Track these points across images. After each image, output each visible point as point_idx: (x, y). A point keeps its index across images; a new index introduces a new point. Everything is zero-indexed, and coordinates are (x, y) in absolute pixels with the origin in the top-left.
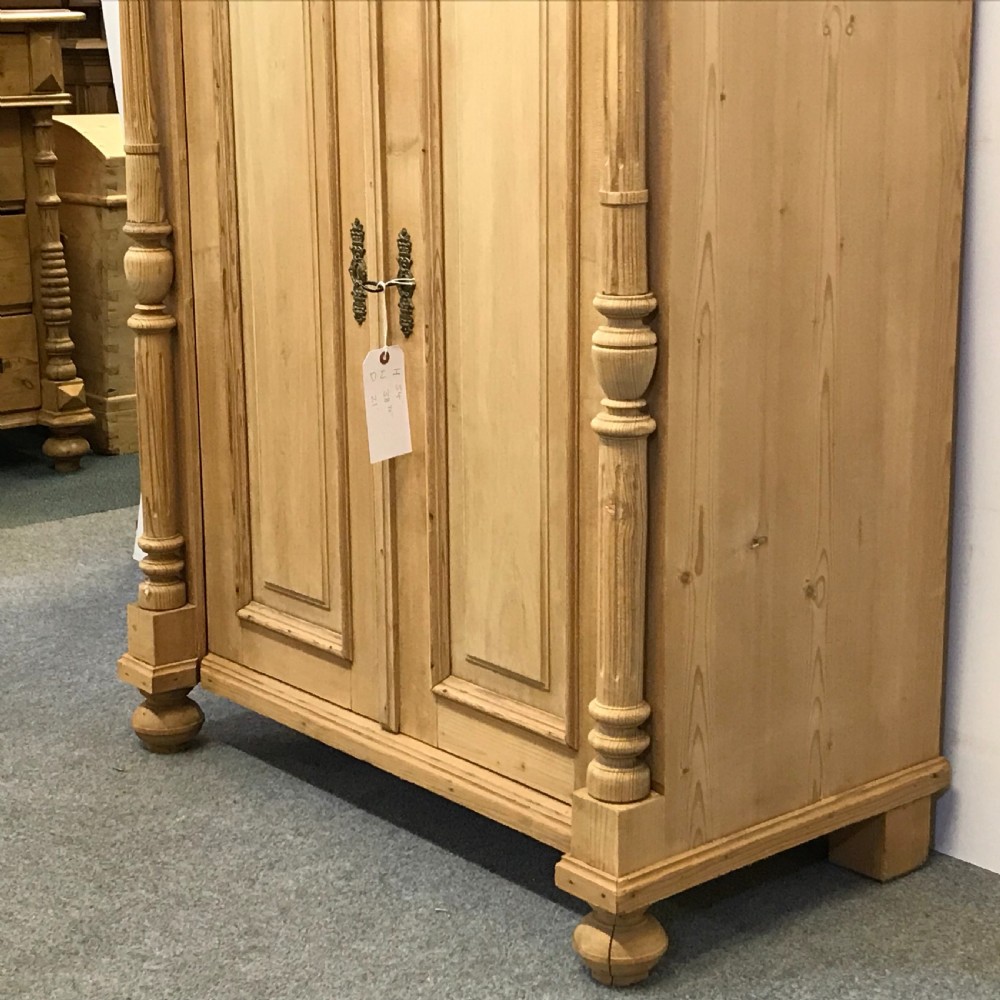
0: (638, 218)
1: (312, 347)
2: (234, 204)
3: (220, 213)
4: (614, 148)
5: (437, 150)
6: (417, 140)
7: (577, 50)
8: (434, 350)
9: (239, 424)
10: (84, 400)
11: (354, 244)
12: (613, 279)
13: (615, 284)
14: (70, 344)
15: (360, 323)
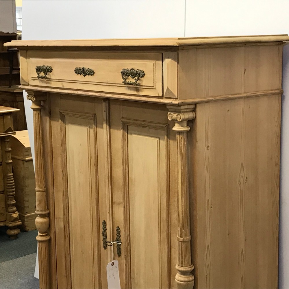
0: (188, 245)
1: (90, 252)
2: (68, 207)
3: (63, 210)
4: (181, 226)
5: (128, 207)
6: (122, 203)
7: (169, 190)
8: (127, 262)
9: (69, 269)
10: (19, 218)
11: (103, 227)
12: (181, 262)
13: (182, 263)
14: (15, 202)
15: (105, 249)
